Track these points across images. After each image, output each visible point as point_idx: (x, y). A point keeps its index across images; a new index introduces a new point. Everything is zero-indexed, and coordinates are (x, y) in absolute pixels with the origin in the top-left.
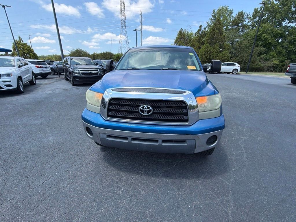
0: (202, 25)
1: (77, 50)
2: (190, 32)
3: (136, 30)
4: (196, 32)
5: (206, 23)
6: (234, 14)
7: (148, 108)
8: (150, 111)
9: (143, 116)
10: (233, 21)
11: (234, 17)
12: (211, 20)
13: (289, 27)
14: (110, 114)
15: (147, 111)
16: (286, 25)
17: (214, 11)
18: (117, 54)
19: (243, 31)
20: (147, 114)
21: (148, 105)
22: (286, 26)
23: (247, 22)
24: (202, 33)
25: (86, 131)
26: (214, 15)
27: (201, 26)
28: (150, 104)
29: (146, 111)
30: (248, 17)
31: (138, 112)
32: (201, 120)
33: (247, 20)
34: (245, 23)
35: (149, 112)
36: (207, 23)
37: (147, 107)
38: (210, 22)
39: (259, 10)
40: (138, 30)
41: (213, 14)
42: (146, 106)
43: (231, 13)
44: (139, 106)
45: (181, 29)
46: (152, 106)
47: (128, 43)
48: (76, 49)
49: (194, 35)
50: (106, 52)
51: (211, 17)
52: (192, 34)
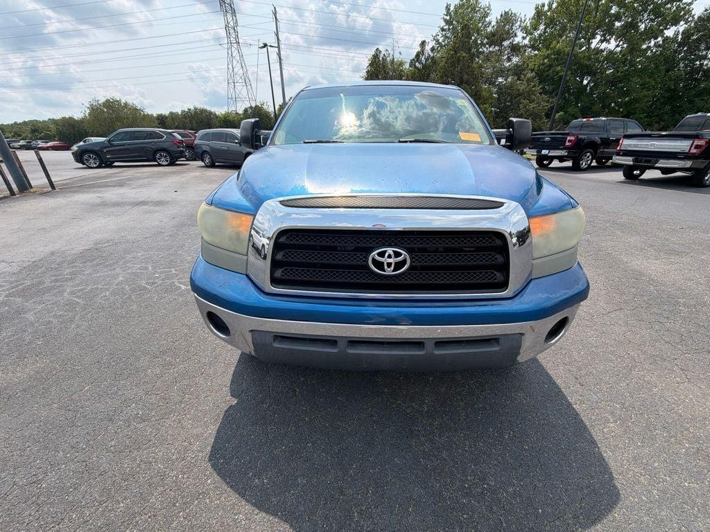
0: (427, 41)
1: (108, 101)
2: (397, 58)
3: (265, 45)
4: (413, 59)
5: (432, 39)
6: (494, 18)
7: (397, 254)
8: (403, 262)
9: (379, 278)
10: (493, 34)
11: (494, 23)
12: (443, 30)
13: (602, 51)
14: (278, 274)
15: (393, 265)
16: (598, 46)
17: (448, 8)
18: (223, 113)
19: (509, 59)
20: (393, 271)
21: (396, 245)
22: (598, 48)
23: (520, 38)
24: (427, 60)
25: (208, 322)
26: (448, 18)
27: (423, 44)
28: (402, 244)
29: (389, 265)
30: (523, 25)
31: (367, 267)
32: (536, 281)
33: (520, 34)
34: (518, 40)
35: (399, 265)
36: (434, 39)
37: (394, 251)
38: (440, 36)
39: (546, 8)
40: (271, 46)
41: (447, 15)
42: (390, 251)
43: (486, 15)
44: (371, 250)
45: (377, 49)
46: (409, 250)
47: (249, 87)
48: (102, 100)
49: (407, 66)
50: (196, 109)
51: (443, 24)
52: (401, 64)
